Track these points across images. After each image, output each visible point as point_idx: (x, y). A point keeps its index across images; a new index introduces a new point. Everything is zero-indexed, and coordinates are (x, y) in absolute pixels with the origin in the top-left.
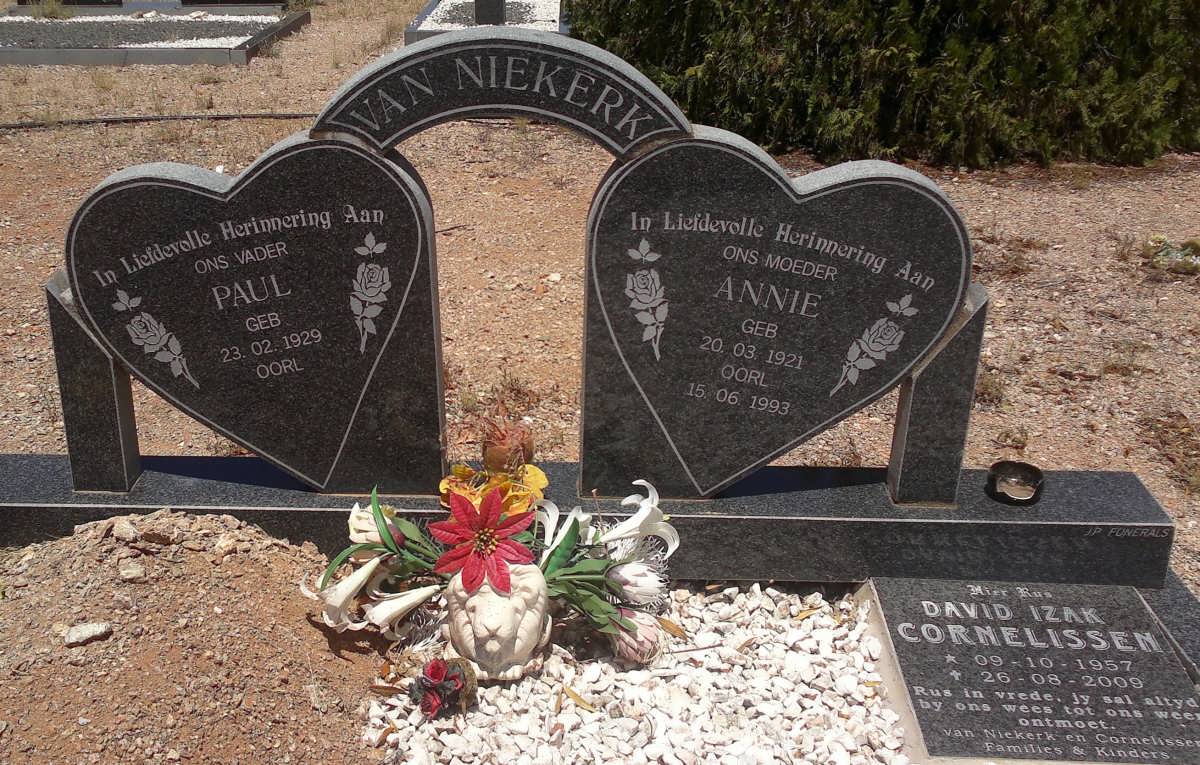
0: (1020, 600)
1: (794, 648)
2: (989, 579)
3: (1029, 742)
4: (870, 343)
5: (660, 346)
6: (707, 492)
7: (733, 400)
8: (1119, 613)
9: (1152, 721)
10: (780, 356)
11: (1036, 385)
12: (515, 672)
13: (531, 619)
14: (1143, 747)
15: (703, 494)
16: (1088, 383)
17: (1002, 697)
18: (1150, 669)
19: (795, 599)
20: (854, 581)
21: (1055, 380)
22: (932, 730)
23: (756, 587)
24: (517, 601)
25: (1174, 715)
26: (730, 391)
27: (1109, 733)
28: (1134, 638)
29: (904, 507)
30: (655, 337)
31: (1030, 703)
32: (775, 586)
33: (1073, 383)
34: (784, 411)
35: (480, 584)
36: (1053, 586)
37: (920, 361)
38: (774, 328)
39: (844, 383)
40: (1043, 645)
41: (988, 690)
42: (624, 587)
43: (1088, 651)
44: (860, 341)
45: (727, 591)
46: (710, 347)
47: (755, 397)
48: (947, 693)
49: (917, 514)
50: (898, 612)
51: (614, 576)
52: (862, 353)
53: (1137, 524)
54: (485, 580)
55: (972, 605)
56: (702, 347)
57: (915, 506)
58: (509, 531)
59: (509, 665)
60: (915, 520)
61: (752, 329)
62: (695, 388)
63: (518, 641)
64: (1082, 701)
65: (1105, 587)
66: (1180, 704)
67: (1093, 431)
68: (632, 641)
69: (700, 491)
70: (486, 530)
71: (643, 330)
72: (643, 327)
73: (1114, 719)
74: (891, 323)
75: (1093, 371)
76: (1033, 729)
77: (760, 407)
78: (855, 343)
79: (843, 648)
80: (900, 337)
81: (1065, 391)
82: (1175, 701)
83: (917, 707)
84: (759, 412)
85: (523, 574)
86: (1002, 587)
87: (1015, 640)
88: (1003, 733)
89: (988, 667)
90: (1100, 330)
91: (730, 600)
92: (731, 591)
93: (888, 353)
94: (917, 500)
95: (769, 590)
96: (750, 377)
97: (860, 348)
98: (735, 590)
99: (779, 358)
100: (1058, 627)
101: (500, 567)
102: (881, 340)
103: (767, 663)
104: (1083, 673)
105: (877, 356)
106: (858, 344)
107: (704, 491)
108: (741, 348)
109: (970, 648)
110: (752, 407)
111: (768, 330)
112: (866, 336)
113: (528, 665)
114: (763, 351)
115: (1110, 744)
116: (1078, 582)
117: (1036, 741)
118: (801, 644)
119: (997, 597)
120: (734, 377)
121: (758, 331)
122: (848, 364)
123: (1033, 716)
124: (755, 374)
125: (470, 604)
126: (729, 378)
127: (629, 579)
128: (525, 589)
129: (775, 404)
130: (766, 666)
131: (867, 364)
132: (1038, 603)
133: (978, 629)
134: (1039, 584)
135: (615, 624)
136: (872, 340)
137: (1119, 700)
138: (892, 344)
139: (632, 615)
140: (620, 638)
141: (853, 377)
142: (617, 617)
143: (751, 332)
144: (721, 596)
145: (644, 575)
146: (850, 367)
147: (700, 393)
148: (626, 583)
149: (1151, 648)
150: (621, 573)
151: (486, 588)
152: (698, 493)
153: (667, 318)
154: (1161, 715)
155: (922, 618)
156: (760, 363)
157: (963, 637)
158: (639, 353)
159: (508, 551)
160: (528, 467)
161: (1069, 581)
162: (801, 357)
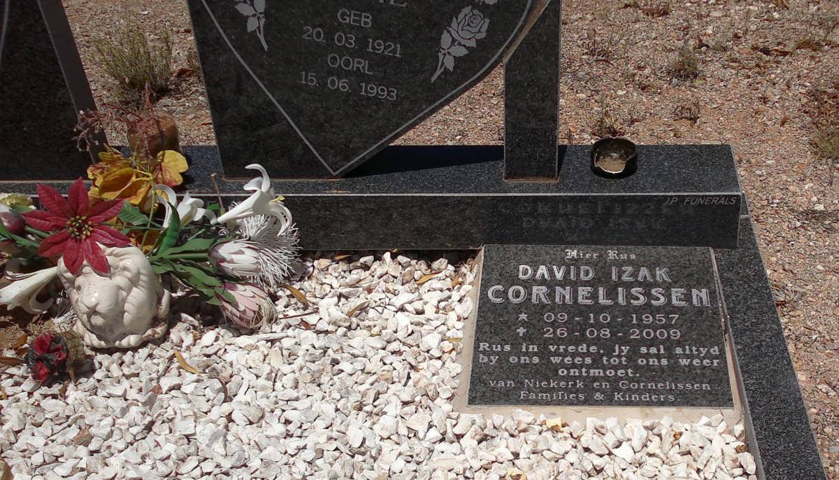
0: (606, 262)
1: (402, 309)
2: (586, 244)
3: (560, 389)
4: (460, 31)
5: (265, 36)
6: (338, 172)
7: (344, 87)
8: (687, 272)
9: (674, 368)
10: (379, 45)
11: (734, 61)
12: (132, 340)
13: (137, 295)
14: (656, 392)
15: (334, 174)
16: (780, 58)
17: (553, 350)
18: (692, 322)
19: (422, 265)
20: (471, 248)
21: (754, 56)
22: (480, 381)
23: (387, 256)
24: (120, 280)
25: (696, 362)
26: (339, 79)
27: (631, 380)
28: (691, 295)
29: (512, 182)
30: (259, 28)
31: (573, 355)
32: (405, 254)
33: (768, 58)
34: (392, 97)
35: (81, 266)
36: (639, 250)
37: (508, 48)
38: (368, 17)
39: (442, 70)
40: (609, 302)
41: (544, 344)
42: (222, 264)
43: (648, 307)
44: (450, 29)
45: (362, 260)
46: (312, 37)
47: (364, 84)
48: (507, 348)
49: (520, 189)
50: (495, 275)
51: (214, 254)
52: (454, 40)
53: (708, 194)
54: (85, 262)
55: (563, 268)
56: (305, 37)
57: (522, 181)
58: (102, 217)
59: (124, 335)
60: (516, 194)
61: (348, 18)
62: (307, 75)
63: (126, 314)
64: (621, 351)
65: (685, 248)
66: (703, 351)
67: (765, 103)
68: (235, 311)
69: (332, 172)
70: (78, 217)
71: (246, 22)
72: (245, 19)
73: (642, 367)
74: (476, 12)
75: (790, 46)
76: (567, 378)
77: (370, 93)
78: (445, 31)
79: (444, 308)
80: (486, 25)
81: (758, 66)
82: (702, 349)
83: (475, 359)
84: (369, 98)
85: (122, 255)
86: (594, 251)
87: (587, 298)
88: (540, 382)
89: (553, 324)
90: (816, 7)
91: (366, 267)
92: (368, 259)
93: (477, 41)
94: (523, 176)
95: (401, 258)
96: (355, 66)
97: (451, 35)
98: (371, 258)
99: (379, 47)
100: (628, 286)
101: (96, 249)
102: (468, 28)
103: (371, 323)
104: (633, 326)
105: (469, 44)
106: (449, 32)
107: (334, 171)
108: (342, 37)
109: (544, 306)
110: (363, 93)
111: (363, 19)
112: (454, 24)
113: (146, 334)
114: (362, 42)
115: (629, 389)
116: (662, 245)
117: (566, 389)
118: (408, 307)
119: (587, 260)
120: (340, 66)
121: (354, 21)
122: (443, 52)
123: (574, 366)
124: (359, 63)
125: (77, 284)
126: (336, 66)
127: (226, 257)
128: (125, 269)
129: (383, 90)
130: (369, 327)
131: (462, 52)
132: (620, 264)
133: (558, 289)
134: (630, 247)
135: (218, 296)
136: (460, 28)
137: (653, 350)
138: (479, 31)
139: (233, 288)
140: (225, 309)
141: (450, 64)
142: (219, 291)
143: (348, 21)
144: (359, 264)
145: (241, 252)
146: (445, 54)
147: (312, 81)
148: (223, 260)
149: (702, 302)
150: (219, 251)
151: (87, 269)
152: (331, 174)
153: (265, 9)
154: (684, 362)
155: (514, 280)
156: (361, 52)
157: (542, 296)
158: (246, 42)
159: (103, 236)
160: (169, 153)
161: (654, 244)
162: (398, 46)
